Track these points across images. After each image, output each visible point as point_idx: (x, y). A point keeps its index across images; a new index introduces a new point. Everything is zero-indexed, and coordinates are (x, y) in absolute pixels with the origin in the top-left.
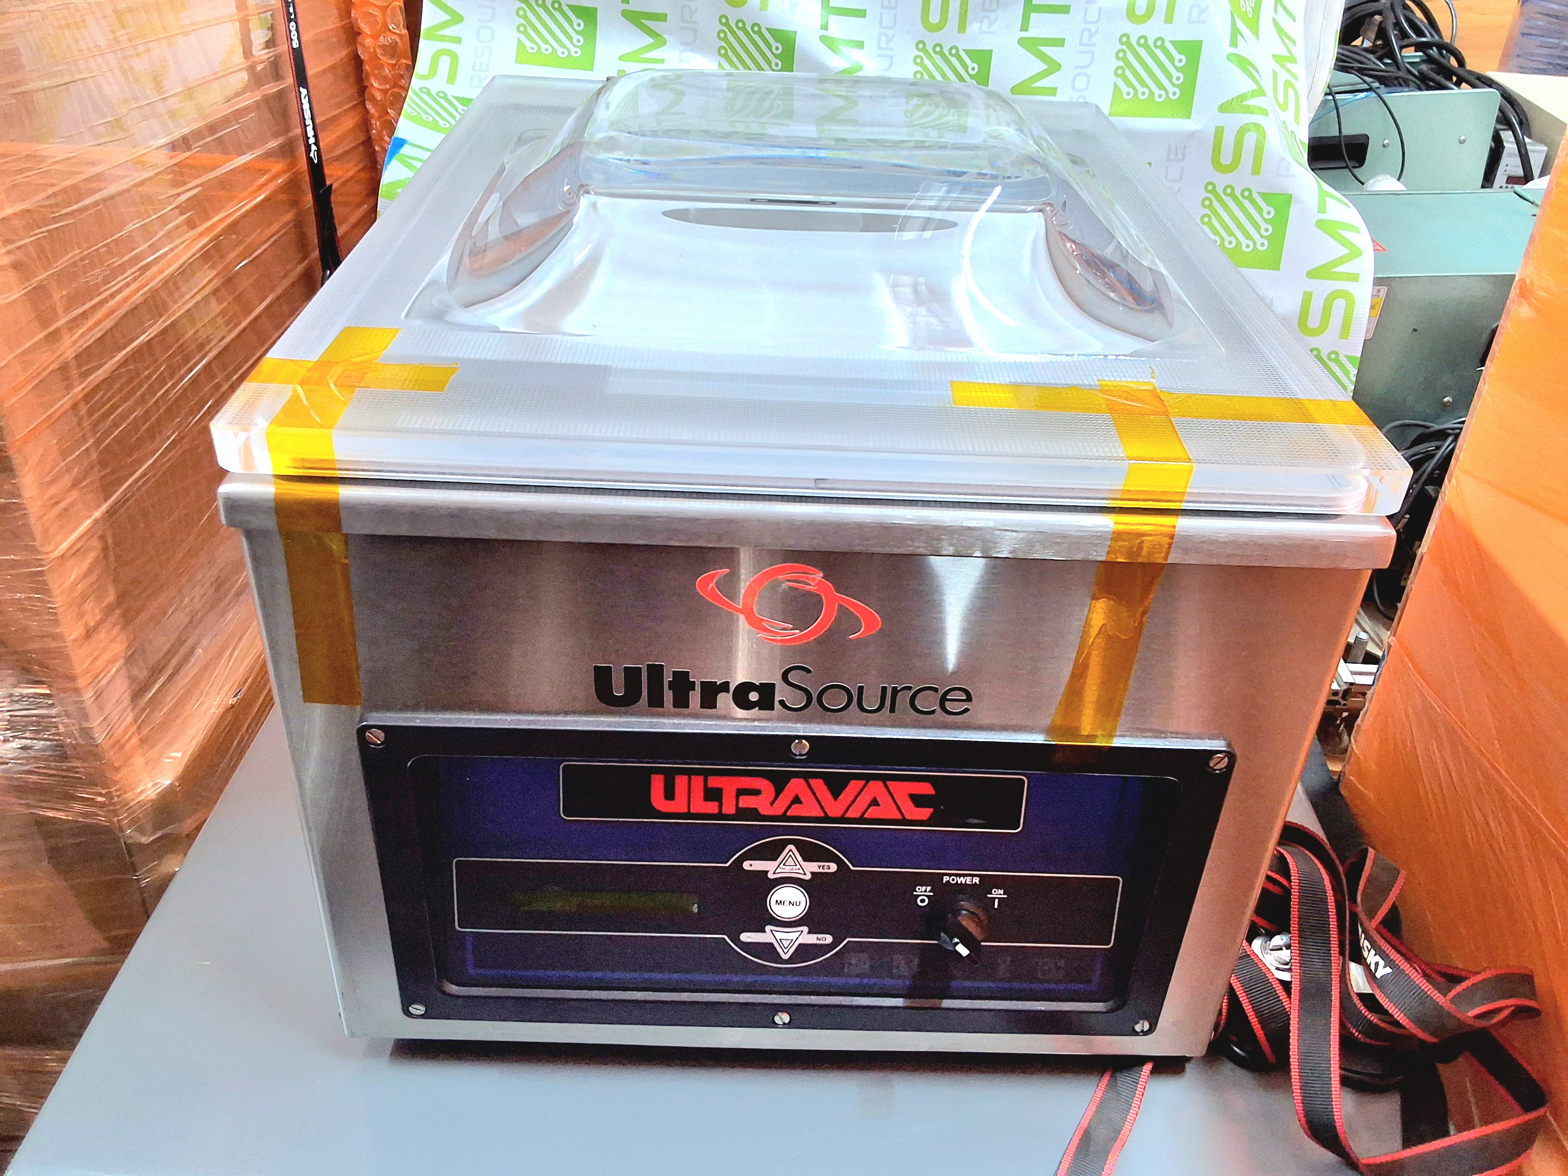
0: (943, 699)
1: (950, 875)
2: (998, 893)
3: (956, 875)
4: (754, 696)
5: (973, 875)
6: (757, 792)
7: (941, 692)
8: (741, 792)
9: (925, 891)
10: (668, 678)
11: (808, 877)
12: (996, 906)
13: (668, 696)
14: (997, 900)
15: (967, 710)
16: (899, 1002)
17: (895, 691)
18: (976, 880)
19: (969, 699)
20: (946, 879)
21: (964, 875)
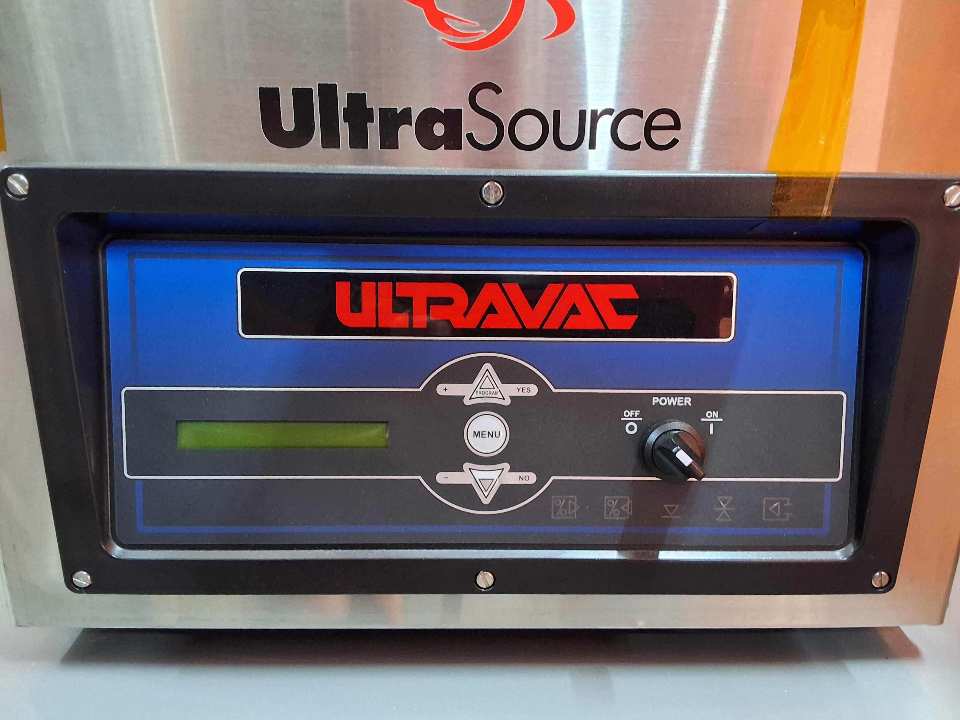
0: (649, 128)
1: (659, 396)
2: (712, 416)
3: (666, 395)
4: (439, 129)
5: (684, 395)
6: (448, 301)
7: (646, 116)
8: (432, 301)
9: (634, 416)
10: (342, 103)
11: (507, 402)
12: (711, 432)
13: (344, 128)
14: (712, 425)
15: (675, 142)
16: (613, 555)
17: (595, 117)
18: (688, 401)
19: (677, 126)
20: (655, 400)
21: (675, 396)
